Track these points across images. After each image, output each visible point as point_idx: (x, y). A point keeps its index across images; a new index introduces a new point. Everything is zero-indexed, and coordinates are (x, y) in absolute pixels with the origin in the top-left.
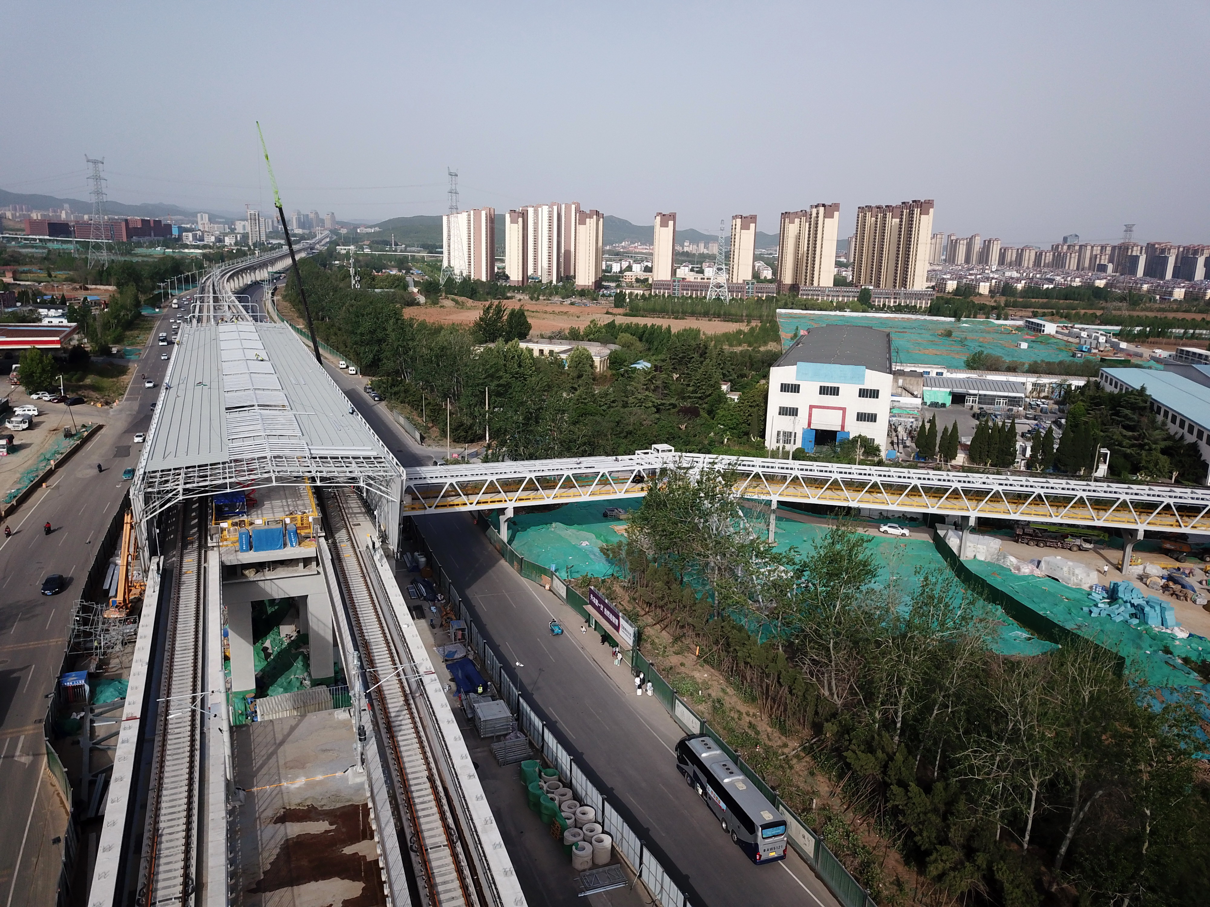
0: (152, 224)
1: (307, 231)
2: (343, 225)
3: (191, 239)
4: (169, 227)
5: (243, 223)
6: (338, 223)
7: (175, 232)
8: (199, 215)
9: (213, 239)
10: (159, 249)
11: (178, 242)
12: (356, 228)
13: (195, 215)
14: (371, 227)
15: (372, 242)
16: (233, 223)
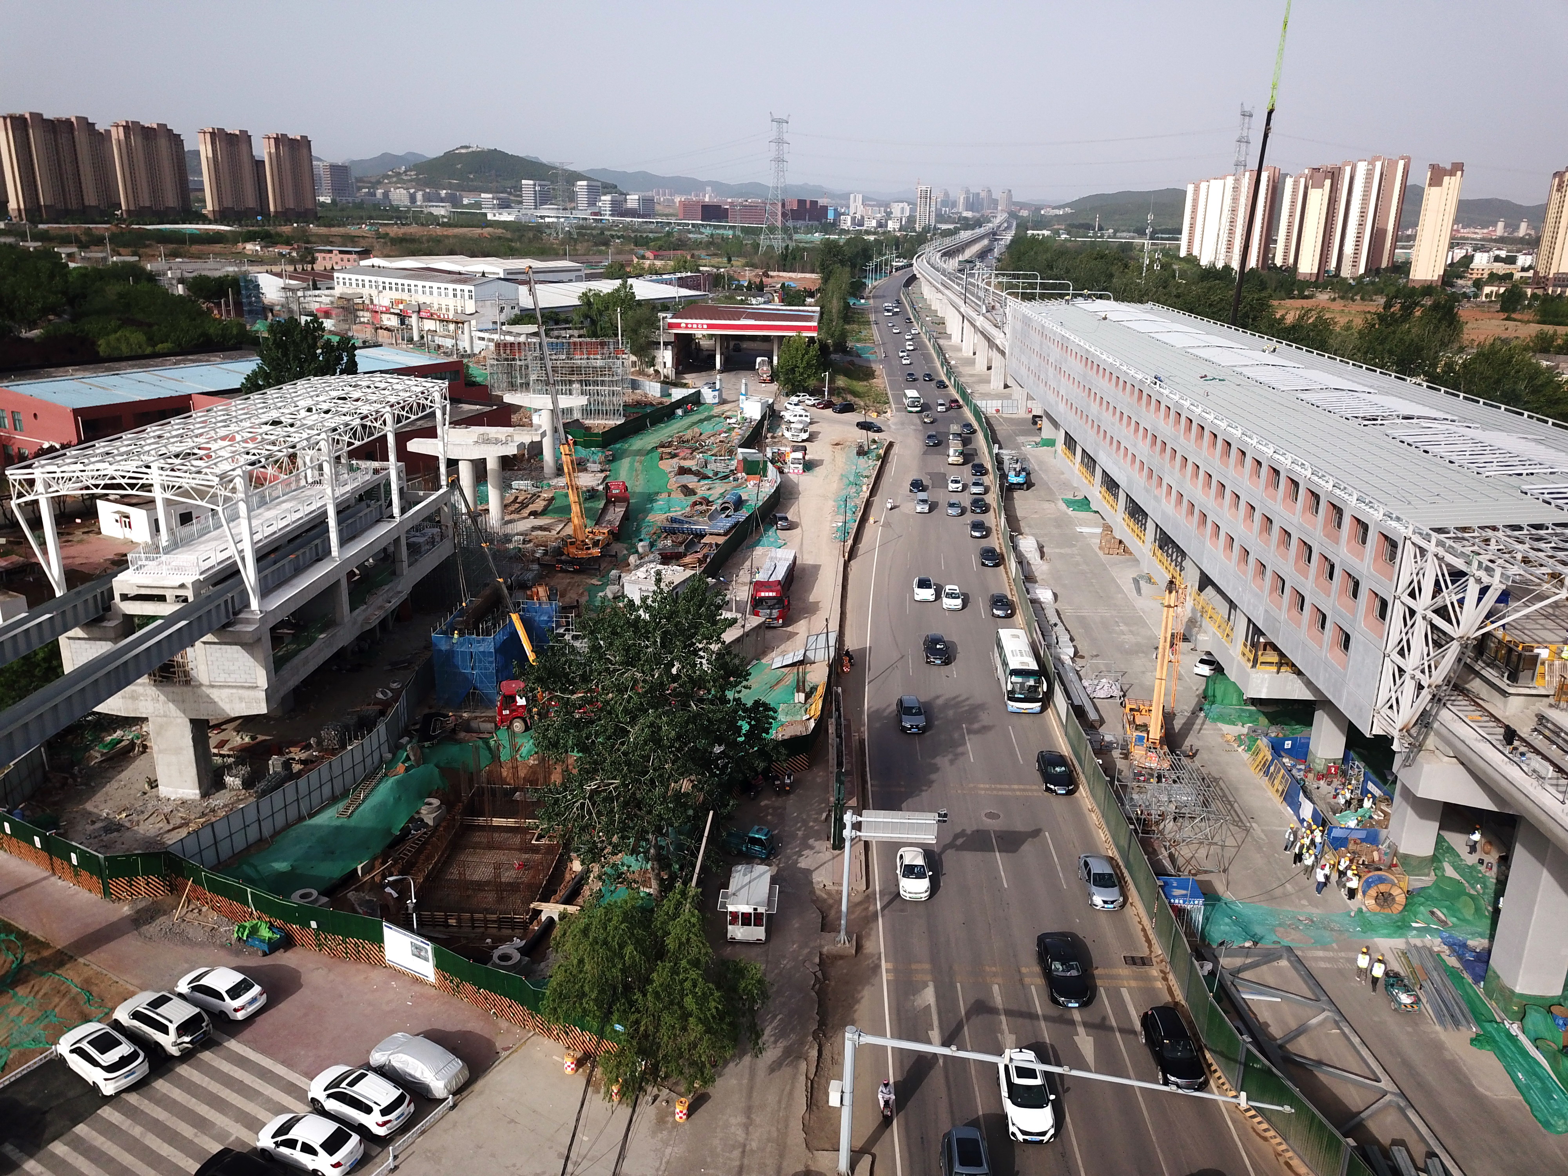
0: (808, 206)
1: (977, 215)
2: (1023, 206)
3: (849, 223)
4: (825, 209)
5: (901, 205)
6: (1015, 204)
7: (831, 216)
8: (852, 196)
9: (874, 223)
10: (817, 235)
11: (833, 226)
12: (1038, 209)
13: (846, 197)
14: (1059, 207)
15: (1069, 225)
16: (887, 205)
